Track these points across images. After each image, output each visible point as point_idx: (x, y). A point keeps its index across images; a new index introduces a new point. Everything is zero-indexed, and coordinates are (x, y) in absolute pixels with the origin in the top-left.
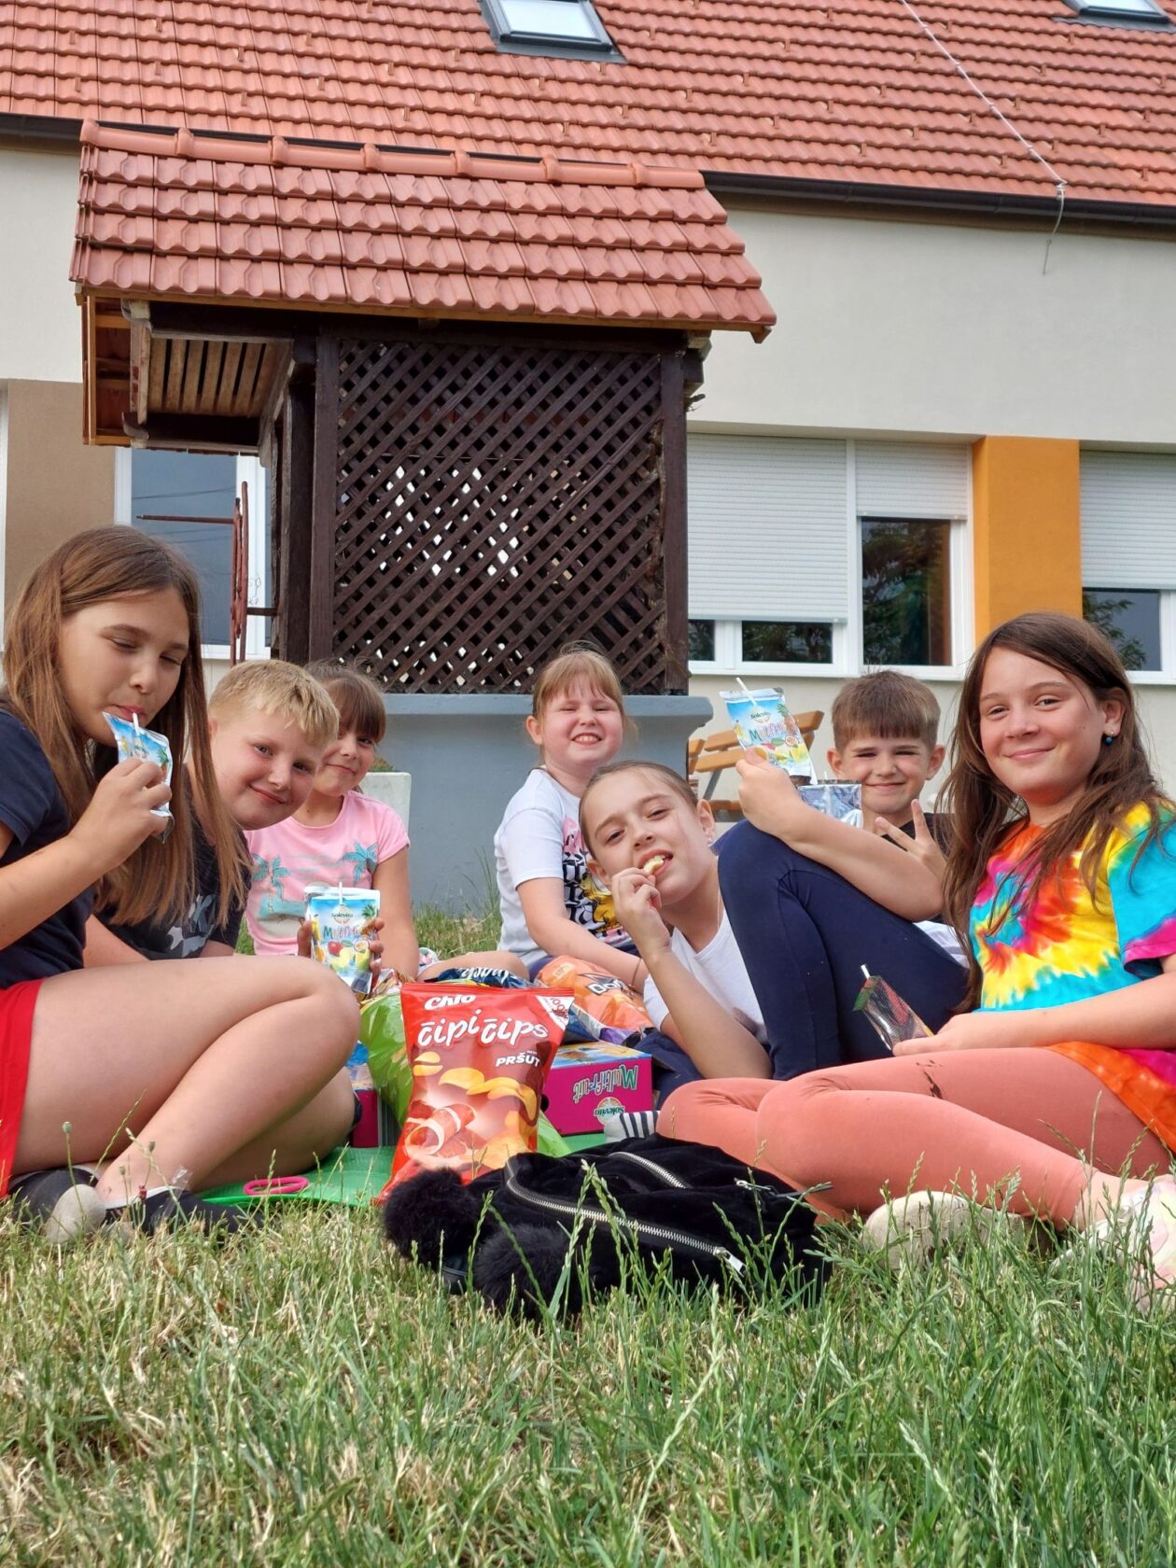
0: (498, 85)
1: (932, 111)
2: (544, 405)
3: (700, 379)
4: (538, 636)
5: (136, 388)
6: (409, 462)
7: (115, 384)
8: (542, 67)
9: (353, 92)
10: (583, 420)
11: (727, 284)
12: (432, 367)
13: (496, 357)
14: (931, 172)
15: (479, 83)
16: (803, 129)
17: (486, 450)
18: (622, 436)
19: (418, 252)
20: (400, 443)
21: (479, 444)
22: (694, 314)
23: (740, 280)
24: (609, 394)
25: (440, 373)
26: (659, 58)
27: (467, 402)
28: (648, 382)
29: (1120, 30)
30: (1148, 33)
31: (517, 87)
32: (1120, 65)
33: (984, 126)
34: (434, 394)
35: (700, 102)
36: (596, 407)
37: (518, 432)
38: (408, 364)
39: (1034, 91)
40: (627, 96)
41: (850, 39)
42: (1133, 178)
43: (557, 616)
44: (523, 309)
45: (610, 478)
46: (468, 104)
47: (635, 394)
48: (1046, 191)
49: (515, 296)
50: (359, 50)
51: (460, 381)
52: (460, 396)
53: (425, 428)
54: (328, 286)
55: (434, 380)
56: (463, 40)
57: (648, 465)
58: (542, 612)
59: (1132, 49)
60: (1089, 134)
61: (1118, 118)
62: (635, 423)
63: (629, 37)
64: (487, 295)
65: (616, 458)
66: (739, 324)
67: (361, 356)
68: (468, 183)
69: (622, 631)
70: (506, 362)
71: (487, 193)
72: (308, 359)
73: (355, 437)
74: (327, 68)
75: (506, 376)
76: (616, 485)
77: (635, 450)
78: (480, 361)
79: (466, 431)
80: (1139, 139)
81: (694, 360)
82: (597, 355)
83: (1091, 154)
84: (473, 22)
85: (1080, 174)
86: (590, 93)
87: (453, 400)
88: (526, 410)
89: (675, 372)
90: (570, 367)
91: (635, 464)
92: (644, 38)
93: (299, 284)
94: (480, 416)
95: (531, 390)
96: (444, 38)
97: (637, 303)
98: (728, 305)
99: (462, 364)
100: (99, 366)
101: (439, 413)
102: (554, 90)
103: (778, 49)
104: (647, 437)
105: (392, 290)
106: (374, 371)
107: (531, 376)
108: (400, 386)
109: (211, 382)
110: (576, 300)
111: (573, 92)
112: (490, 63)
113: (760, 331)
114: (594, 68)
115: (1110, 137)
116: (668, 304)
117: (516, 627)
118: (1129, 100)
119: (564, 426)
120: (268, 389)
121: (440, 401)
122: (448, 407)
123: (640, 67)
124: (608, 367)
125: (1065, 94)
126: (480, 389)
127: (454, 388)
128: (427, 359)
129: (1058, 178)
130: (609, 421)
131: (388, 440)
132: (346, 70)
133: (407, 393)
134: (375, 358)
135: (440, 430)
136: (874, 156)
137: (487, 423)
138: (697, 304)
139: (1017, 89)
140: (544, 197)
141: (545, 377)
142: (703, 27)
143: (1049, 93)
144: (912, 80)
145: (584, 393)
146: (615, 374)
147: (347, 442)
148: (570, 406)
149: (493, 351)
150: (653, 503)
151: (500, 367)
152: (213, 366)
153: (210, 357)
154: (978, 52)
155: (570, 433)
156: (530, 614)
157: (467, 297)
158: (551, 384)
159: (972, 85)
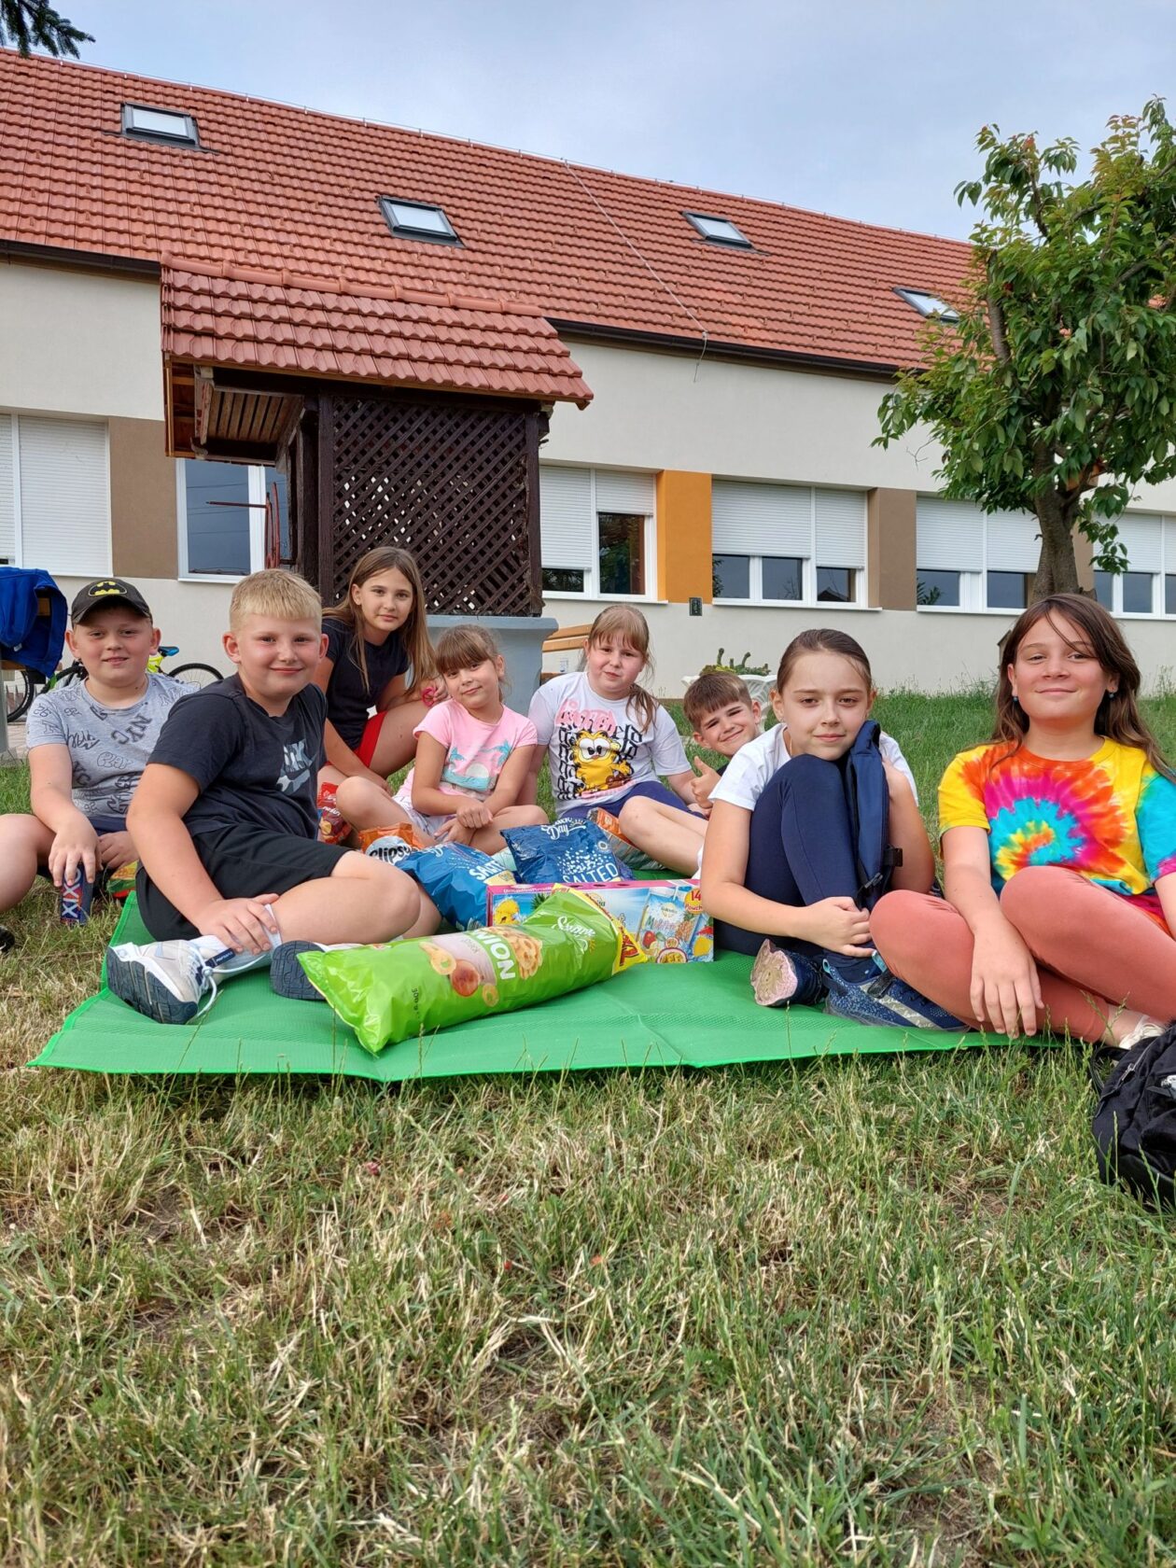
0: (394, 255)
1: (633, 287)
2: (457, 442)
3: (547, 431)
4: (456, 580)
5: (199, 423)
6: (379, 473)
7: (186, 420)
8: (418, 247)
9: (310, 254)
10: (480, 452)
11: (563, 373)
12: (390, 416)
13: (428, 412)
14: (636, 321)
15: (383, 254)
16: (564, 292)
17: (423, 468)
18: (504, 462)
19: (379, 345)
20: (372, 461)
21: (419, 465)
22: (547, 391)
23: (570, 372)
24: (495, 437)
25: (395, 420)
26: (483, 247)
27: (411, 439)
28: (517, 430)
29: (727, 249)
30: (741, 252)
31: (405, 258)
32: (728, 268)
33: (662, 297)
34: (391, 432)
35: (508, 273)
36: (488, 444)
37: (442, 458)
38: (375, 413)
39: (685, 279)
40: (466, 266)
41: (587, 244)
42: (739, 331)
43: (467, 568)
44: (446, 383)
45: (496, 487)
46: (377, 265)
47: (510, 438)
48: (697, 335)
49: (440, 374)
50: (312, 230)
51: (407, 425)
52: (407, 435)
53: (386, 453)
54: (326, 363)
55: (391, 424)
56: (372, 229)
57: (519, 480)
58: (458, 566)
59: (734, 260)
60: (715, 306)
61: (729, 298)
62: (511, 455)
63: (467, 234)
64: (424, 373)
65: (500, 476)
66: (571, 398)
67: (346, 407)
68: (403, 305)
69: (505, 578)
70: (435, 415)
71: (416, 311)
72: (314, 408)
73: (344, 457)
74: (294, 239)
75: (435, 423)
76: (500, 491)
77: (511, 471)
78: (419, 414)
79: (411, 456)
80: (740, 310)
81: (545, 418)
82: (488, 413)
83: (717, 316)
84: (377, 218)
85: (713, 327)
86: (446, 264)
87: (403, 437)
88: (446, 445)
89: (533, 425)
90: (472, 420)
91: (511, 479)
92: (474, 234)
93: (308, 361)
94: (420, 448)
95: (450, 433)
96: (361, 227)
97: (513, 383)
98: (565, 386)
99: (408, 415)
100: (175, 408)
101: (395, 445)
102: (426, 261)
103: (548, 246)
104: (518, 464)
105: (366, 367)
106: (354, 417)
107: (450, 424)
108: (371, 427)
109: (247, 421)
110: (477, 379)
111: (437, 263)
112: (388, 243)
113: (583, 403)
114: (447, 250)
115: (726, 308)
116: (532, 384)
117: (443, 575)
118: (734, 288)
119: (469, 455)
120: (284, 426)
121: (395, 437)
122: (400, 442)
123: (474, 251)
124: (495, 421)
125: (701, 282)
126: (419, 431)
127: (403, 430)
128: (386, 411)
129: (701, 328)
130: (496, 453)
131: (364, 460)
132: (305, 241)
133: (376, 430)
134: (355, 409)
135: (395, 455)
136: (607, 311)
137: (424, 452)
138: (547, 385)
139: (676, 278)
140: (450, 316)
141: (457, 425)
142: (507, 231)
143: (693, 281)
144: (622, 270)
145: (480, 435)
146: (499, 425)
147: (339, 460)
148: (473, 443)
149: (426, 408)
150: (521, 502)
151: (431, 418)
152: (250, 410)
153: (248, 405)
154: (656, 256)
155: (473, 460)
156: (451, 567)
157: (412, 374)
158: (461, 429)
159: (654, 274)
